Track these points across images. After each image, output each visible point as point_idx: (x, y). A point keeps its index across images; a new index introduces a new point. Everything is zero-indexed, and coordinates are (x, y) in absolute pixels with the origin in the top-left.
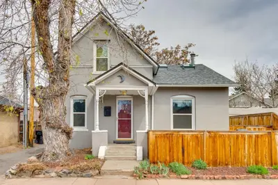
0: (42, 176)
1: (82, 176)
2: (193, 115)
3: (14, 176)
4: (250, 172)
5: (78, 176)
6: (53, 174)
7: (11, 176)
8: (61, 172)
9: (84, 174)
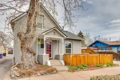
0: (33, 76)
1: (52, 74)
2: (71, 48)
3: (19, 78)
4: (98, 67)
5: (50, 74)
6: (39, 74)
7: (17, 78)
8: (42, 73)
9: (53, 73)
